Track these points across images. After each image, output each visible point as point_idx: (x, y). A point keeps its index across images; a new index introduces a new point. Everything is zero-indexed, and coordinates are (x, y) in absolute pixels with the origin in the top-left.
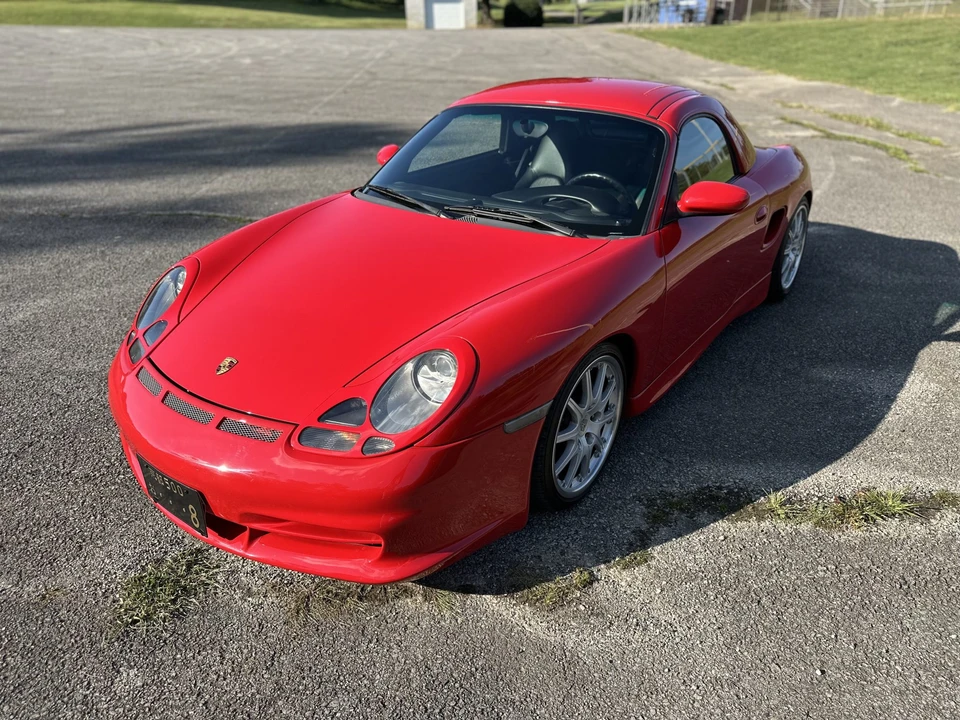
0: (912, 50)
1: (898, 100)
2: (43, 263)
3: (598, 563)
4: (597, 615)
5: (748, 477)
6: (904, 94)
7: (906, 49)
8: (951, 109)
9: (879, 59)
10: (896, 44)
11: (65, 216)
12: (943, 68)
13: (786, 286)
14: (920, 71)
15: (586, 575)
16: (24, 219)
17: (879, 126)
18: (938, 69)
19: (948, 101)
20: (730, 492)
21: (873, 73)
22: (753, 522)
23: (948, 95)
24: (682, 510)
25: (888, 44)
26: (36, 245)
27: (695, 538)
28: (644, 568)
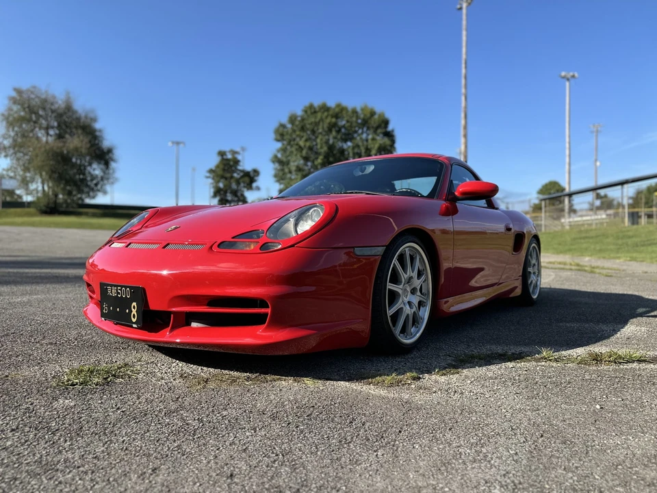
0: (591, 240)
1: (587, 259)
2: (40, 288)
3: (423, 373)
4: (425, 389)
5: (526, 350)
6: (591, 256)
7: (587, 240)
8: (622, 260)
9: (572, 245)
10: (580, 238)
11: (57, 277)
12: (612, 247)
13: (535, 297)
14: (598, 248)
15: (415, 374)
16: (31, 277)
17: (578, 265)
18: (609, 247)
19: (619, 258)
20: (513, 354)
21: (570, 250)
22: (534, 363)
23: (618, 255)
24: (480, 359)
25: (574, 239)
26: (38, 283)
27: (492, 367)
28: (457, 376)
